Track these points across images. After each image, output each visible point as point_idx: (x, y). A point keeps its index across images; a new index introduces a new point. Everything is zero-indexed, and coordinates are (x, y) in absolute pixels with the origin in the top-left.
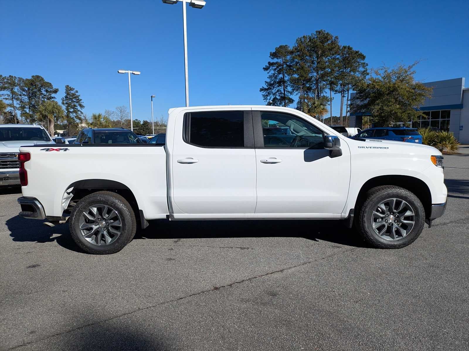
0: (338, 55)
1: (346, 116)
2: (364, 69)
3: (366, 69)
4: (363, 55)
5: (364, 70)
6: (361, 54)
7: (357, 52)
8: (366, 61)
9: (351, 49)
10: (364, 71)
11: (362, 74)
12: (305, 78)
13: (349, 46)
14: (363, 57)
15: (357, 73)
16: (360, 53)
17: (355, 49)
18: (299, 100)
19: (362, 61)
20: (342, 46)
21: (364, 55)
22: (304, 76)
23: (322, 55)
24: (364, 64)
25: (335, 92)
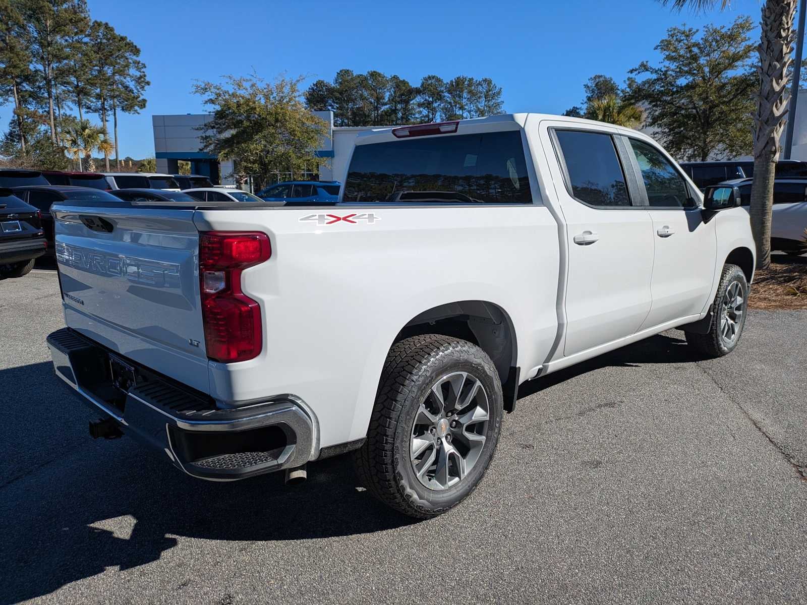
0: (86, 36)
1: (117, 159)
2: (139, 73)
3: (143, 74)
4: (136, 46)
5: (140, 75)
6: (132, 43)
7: (123, 39)
8: (141, 58)
9: (112, 30)
10: (141, 77)
11: (137, 82)
12: (22, 71)
13: (107, 24)
14: (136, 51)
15: (128, 79)
16: (128, 41)
17: (119, 32)
18: (14, 117)
19: (135, 58)
20: (93, 21)
21: (138, 47)
22: (19, 67)
23: (54, 30)
24: (139, 63)
25: (87, 110)
